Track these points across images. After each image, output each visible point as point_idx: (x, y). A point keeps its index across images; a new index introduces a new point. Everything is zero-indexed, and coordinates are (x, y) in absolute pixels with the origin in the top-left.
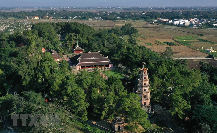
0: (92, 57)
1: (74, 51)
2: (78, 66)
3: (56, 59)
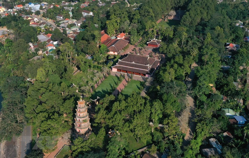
1: (148, 44)
2: (114, 68)
3: (114, 52)
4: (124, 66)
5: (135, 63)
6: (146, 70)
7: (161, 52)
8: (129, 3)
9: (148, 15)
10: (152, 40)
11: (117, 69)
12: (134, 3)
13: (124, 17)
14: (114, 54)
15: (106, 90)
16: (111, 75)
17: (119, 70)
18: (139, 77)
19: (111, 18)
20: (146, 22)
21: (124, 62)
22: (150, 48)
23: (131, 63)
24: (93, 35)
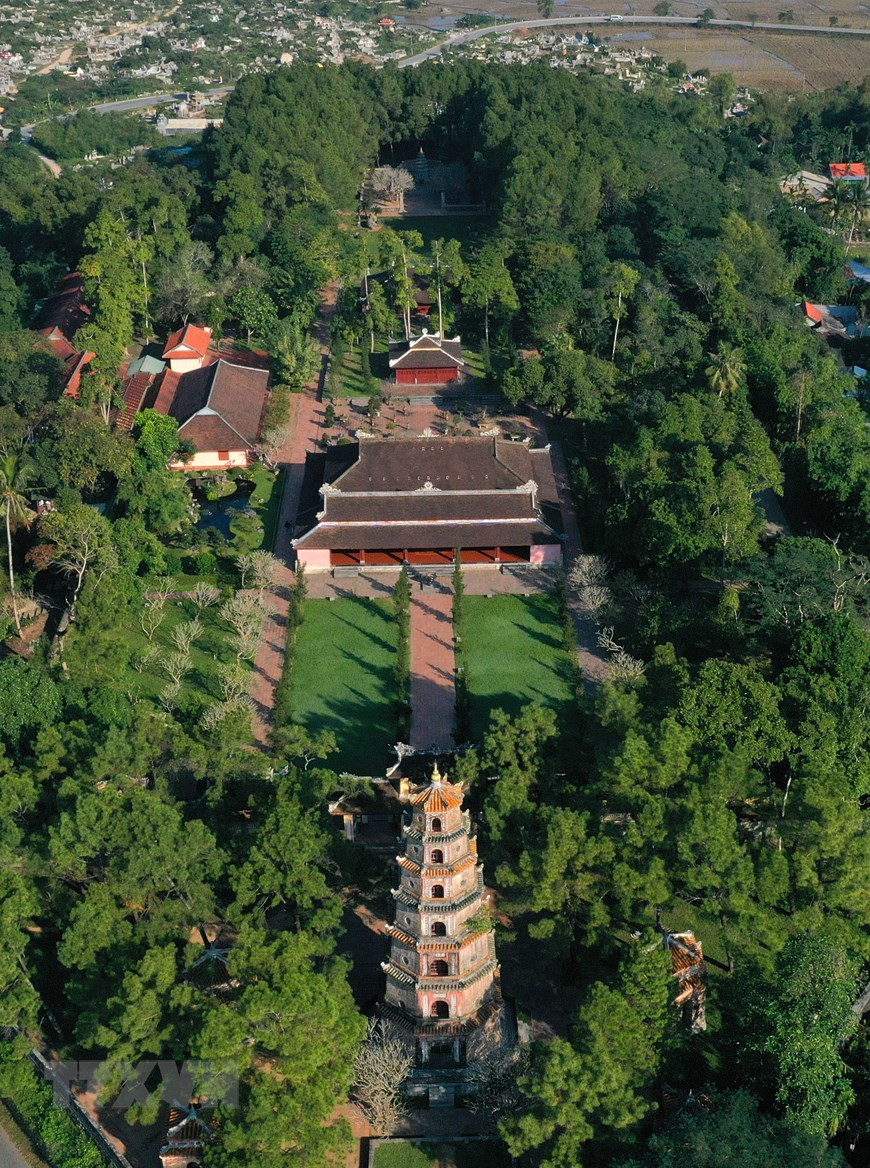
0: (422, 486)
1: (394, 370)
2: (309, 545)
3: (223, 453)
4: (373, 523)
5: (438, 492)
6: (524, 520)
7: (515, 403)
8: (52, 156)
9: (290, 202)
10: (412, 344)
11: (326, 553)
12: (82, 152)
13: (168, 225)
14: (223, 463)
15: (354, 699)
16: (307, 596)
17: (344, 554)
18: (487, 573)
19: (97, 240)
20: (306, 242)
21: (365, 494)
22: (419, 392)
23: (414, 493)
24: (41, 361)
